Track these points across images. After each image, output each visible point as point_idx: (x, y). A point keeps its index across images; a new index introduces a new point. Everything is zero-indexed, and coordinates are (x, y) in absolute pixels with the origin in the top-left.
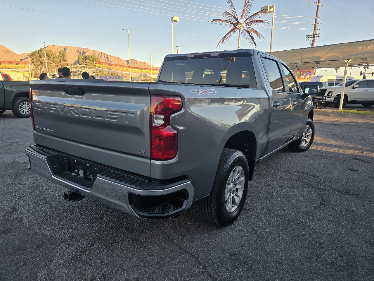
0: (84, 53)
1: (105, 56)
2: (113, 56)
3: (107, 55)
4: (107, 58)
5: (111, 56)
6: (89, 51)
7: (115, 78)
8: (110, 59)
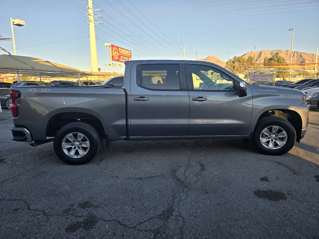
0: (277, 54)
1: (298, 54)
2: (307, 53)
3: (301, 53)
4: (300, 56)
5: (304, 53)
6: (282, 52)
7: (266, 76)
8: (303, 57)
